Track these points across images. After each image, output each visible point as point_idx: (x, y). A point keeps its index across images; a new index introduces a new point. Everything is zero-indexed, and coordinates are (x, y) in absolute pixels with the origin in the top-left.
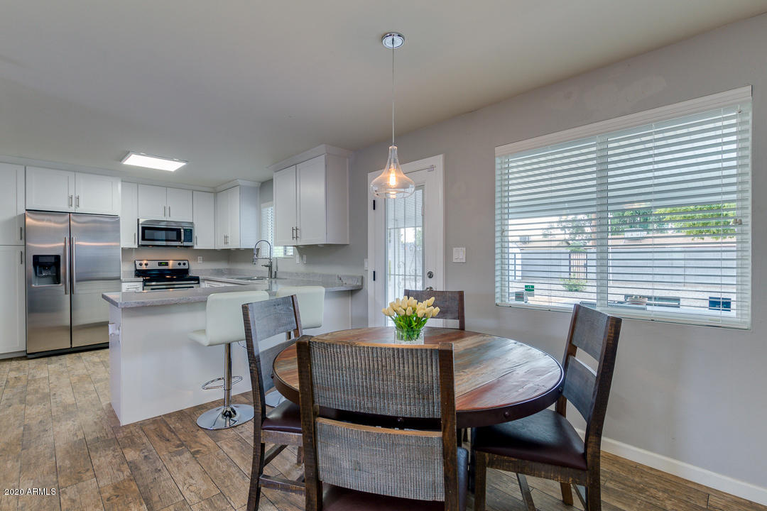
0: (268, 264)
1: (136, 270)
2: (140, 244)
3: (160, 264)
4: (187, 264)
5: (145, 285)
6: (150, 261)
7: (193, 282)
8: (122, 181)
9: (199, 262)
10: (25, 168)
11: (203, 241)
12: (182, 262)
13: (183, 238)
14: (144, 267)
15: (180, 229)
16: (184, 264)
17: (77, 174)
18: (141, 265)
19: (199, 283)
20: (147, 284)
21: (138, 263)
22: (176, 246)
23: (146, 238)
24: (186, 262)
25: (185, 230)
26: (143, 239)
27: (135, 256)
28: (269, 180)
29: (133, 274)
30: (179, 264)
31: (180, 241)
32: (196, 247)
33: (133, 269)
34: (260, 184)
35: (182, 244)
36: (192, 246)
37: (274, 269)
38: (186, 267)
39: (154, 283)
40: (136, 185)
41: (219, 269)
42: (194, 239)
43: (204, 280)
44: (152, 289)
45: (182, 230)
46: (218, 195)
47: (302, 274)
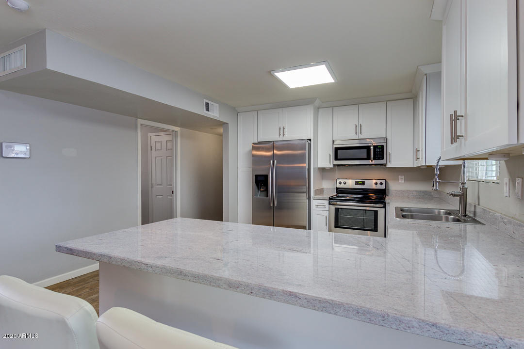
1: (337, 189)
2: (335, 163)
3: (357, 183)
5: (330, 204)
7: (377, 205)
9: (400, 182)
10: (257, 112)
11: (397, 157)
12: (379, 182)
14: (342, 186)
15: (369, 147)
16: (381, 184)
17: (284, 108)
18: (340, 183)
19: (385, 207)
21: (337, 181)
22: (366, 165)
23: (339, 158)
24: (383, 182)
26: (336, 159)
27: (334, 175)
29: (335, 191)
30: (376, 184)
31: (370, 159)
32: (389, 165)
33: (334, 188)
35: (373, 163)
36: (384, 165)
38: (387, 187)
40: (332, 108)
42: (386, 156)
44: (335, 208)
45: (372, 148)
46: (417, 99)
47: (510, 221)
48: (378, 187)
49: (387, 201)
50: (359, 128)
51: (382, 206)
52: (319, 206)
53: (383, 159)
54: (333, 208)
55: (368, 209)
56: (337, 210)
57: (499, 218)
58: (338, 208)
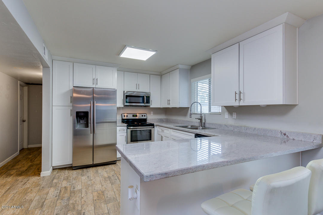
0: (199, 118)
1: (123, 119)
2: (125, 105)
3: (133, 116)
4: (146, 116)
5: (128, 128)
6: (129, 114)
7: (151, 127)
8: (117, 70)
9: (151, 115)
10: (73, 63)
11: (154, 104)
12: (144, 115)
13: (145, 102)
14: (125, 118)
15: (144, 96)
16: (145, 116)
17: (97, 66)
18: (124, 116)
19: (154, 127)
20: (129, 127)
21: (123, 115)
22: (141, 106)
24: (145, 115)
25: (146, 97)
26: (126, 102)
27: (122, 112)
28: (209, 59)
29: (121, 121)
30: (142, 116)
31: (144, 103)
32: (151, 107)
33: (121, 119)
34: (190, 67)
35: (145, 105)
36: (149, 106)
37: (203, 121)
38: (145, 118)
39: (132, 127)
40: (123, 72)
41: (161, 119)
42: (150, 102)
43: (157, 126)
44: (131, 131)
45: (145, 97)
46: (163, 76)
47: (231, 126)
48: (144, 117)
49: (155, 124)
50: (138, 86)
51: (153, 127)
52: (120, 131)
53: (149, 103)
54: (129, 131)
55: (147, 129)
56: (132, 131)
57: (224, 126)
58: (132, 130)
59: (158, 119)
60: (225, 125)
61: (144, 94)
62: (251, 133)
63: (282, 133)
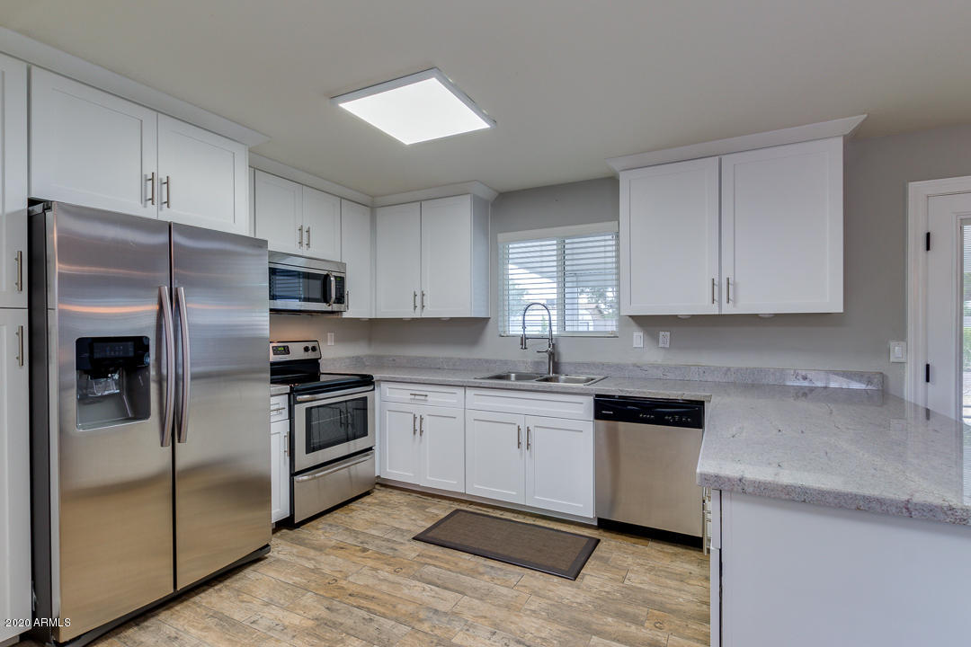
3: (276, 351)
4: (318, 349)
5: (297, 402)
7: (366, 388)
9: (329, 344)
10: (29, 69)
12: (311, 345)
13: (333, 296)
16: (314, 349)
19: (374, 389)
20: (299, 398)
22: (318, 313)
24: (315, 345)
25: (336, 278)
30: (306, 349)
31: (329, 301)
32: (345, 315)
34: (496, 195)
35: (329, 309)
38: (317, 356)
40: (252, 170)
41: (358, 357)
42: (347, 298)
45: (332, 279)
46: (380, 212)
47: (657, 367)
48: (310, 355)
49: (376, 376)
50: (304, 234)
51: (371, 388)
53: (345, 303)
54: (300, 411)
56: (309, 410)
57: (631, 368)
58: (311, 408)
59: (349, 358)
60: (635, 365)
61: (329, 267)
62: (717, 380)
63: (797, 375)
